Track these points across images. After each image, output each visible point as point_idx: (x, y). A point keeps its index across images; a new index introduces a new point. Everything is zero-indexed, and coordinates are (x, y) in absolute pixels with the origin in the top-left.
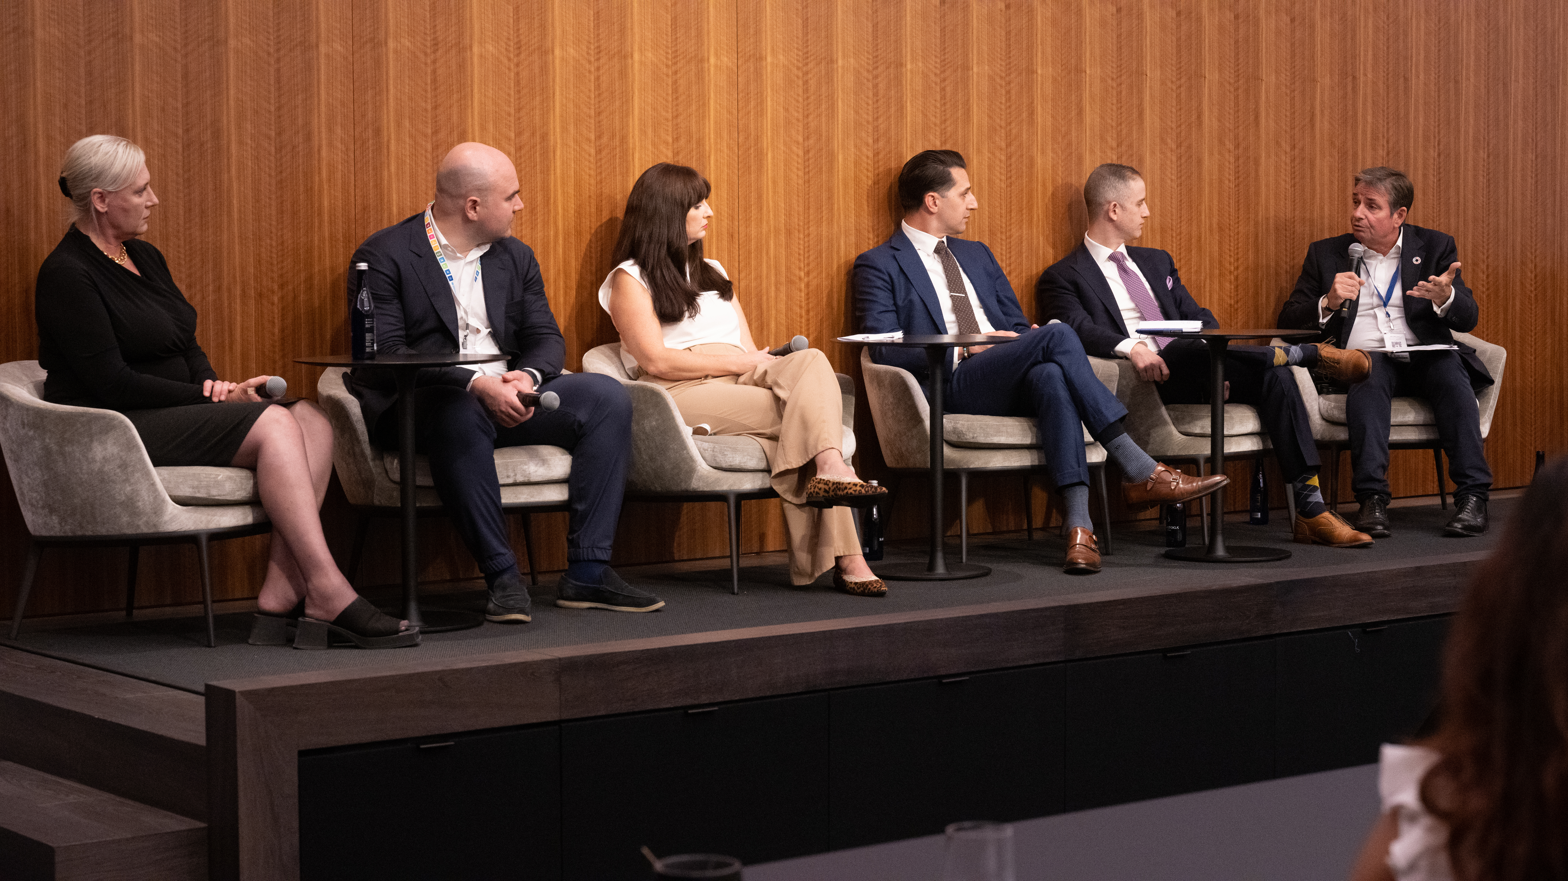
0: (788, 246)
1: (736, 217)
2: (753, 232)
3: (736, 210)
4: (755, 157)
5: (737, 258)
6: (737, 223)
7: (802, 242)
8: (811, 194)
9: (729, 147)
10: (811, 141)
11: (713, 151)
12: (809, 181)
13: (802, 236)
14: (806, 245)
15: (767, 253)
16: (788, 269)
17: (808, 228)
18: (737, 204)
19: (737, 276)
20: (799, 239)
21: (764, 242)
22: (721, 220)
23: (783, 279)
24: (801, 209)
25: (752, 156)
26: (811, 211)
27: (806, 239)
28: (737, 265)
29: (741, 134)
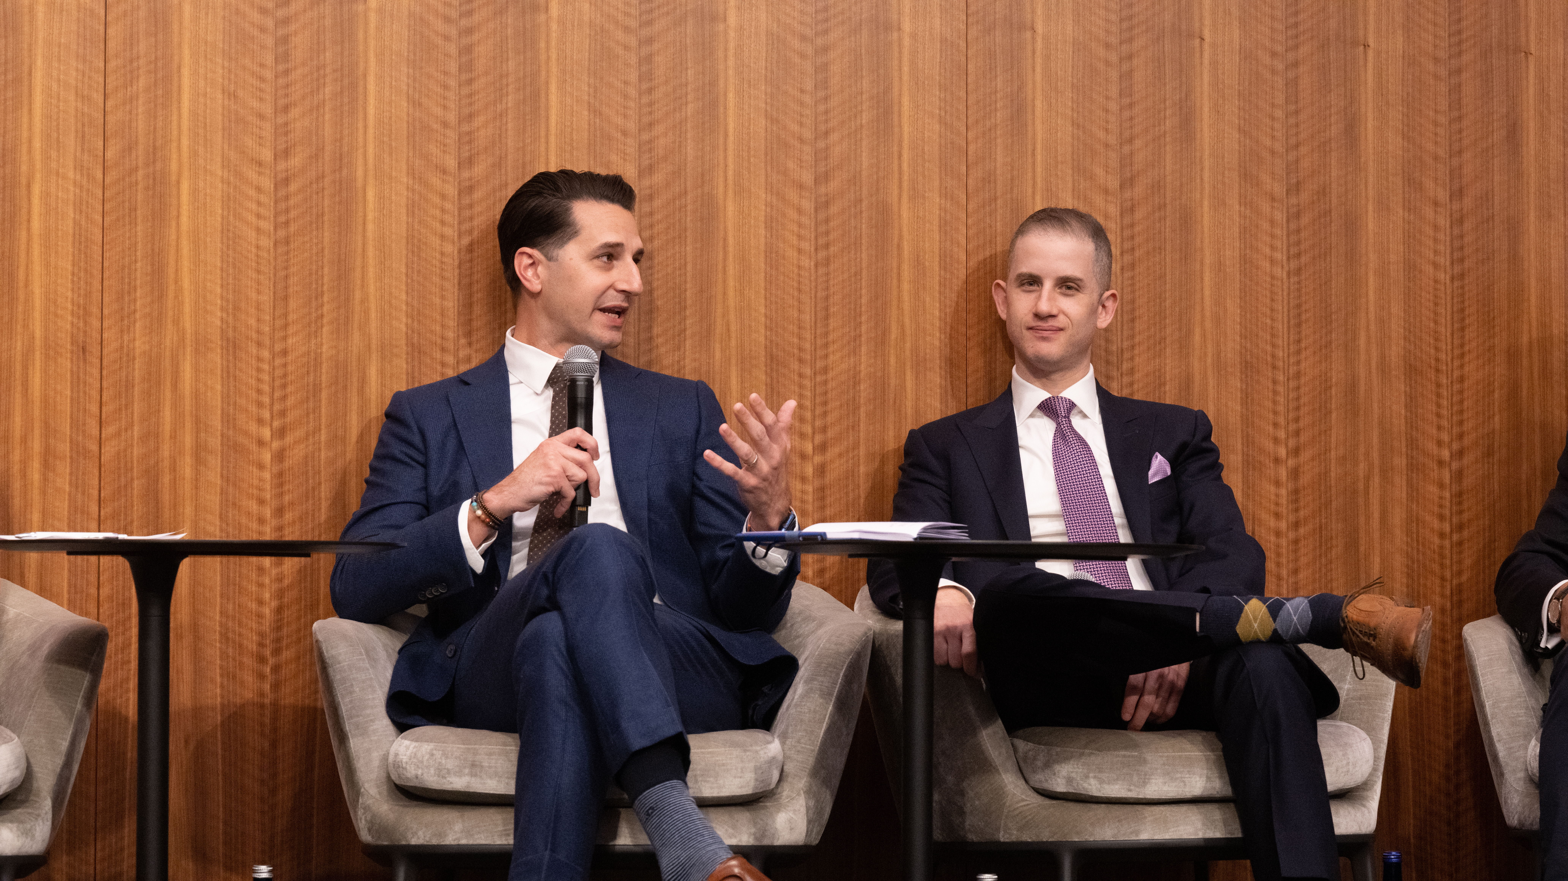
0: (228, 375)
1: (95, 310)
2: (137, 343)
3: (96, 296)
4: (147, 188)
5: (95, 394)
6: (96, 323)
7: (266, 367)
8: (293, 270)
9: (79, 167)
10: (296, 161)
11: (38, 176)
12: (287, 243)
13: (266, 354)
14: (279, 372)
15: (175, 386)
16: (228, 420)
17: (285, 338)
18: (97, 285)
19: (95, 432)
20: (259, 359)
21: (167, 363)
22: (56, 315)
23: (215, 442)
24: (266, 298)
25: (140, 186)
26: (293, 304)
27: (278, 361)
28: (94, 408)
29: (111, 142)
